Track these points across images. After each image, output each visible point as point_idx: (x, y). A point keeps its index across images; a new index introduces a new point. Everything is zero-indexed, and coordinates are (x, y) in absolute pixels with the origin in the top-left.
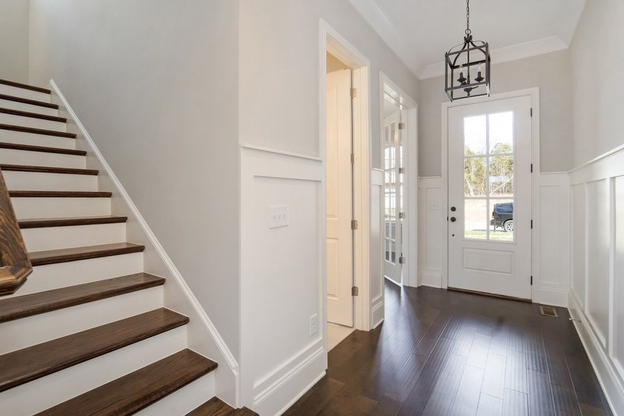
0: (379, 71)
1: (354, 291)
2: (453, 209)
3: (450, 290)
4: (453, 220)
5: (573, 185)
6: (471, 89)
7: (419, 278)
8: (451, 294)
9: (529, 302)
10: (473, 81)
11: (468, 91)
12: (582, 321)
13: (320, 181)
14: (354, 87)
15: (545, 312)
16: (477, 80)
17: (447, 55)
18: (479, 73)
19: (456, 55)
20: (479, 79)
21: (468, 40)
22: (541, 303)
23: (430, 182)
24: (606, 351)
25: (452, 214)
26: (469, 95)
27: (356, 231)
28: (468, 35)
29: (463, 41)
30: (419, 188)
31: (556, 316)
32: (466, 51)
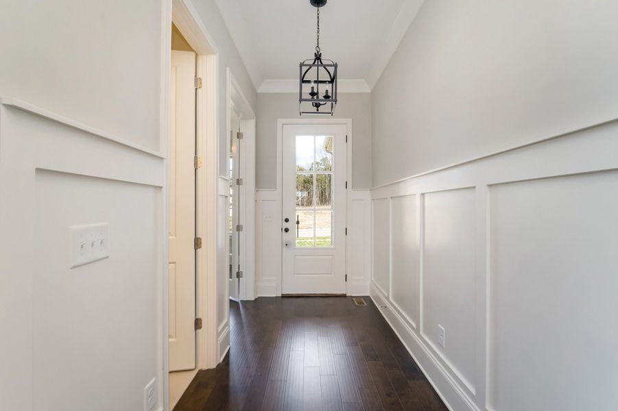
0: (226, 67)
1: (198, 324)
2: (287, 220)
3: (284, 297)
4: (287, 230)
5: (373, 200)
6: (320, 105)
7: (256, 289)
8: (285, 300)
9: (344, 296)
10: (321, 97)
11: (317, 106)
12: (388, 306)
13: (161, 187)
14: (199, 76)
15: (358, 303)
16: (325, 97)
17: (302, 65)
18: (327, 91)
19: (308, 67)
20: (327, 97)
21: (318, 57)
22: (353, 295)
23: (265, 194)
24: (417, 331)
25: (286, 225)
26: (318, 110)
27: (199, 251)
28: (318, 52)
29: (314, 57)
30: (256, 201)
31: (366, 304)
32: (316, 66)
